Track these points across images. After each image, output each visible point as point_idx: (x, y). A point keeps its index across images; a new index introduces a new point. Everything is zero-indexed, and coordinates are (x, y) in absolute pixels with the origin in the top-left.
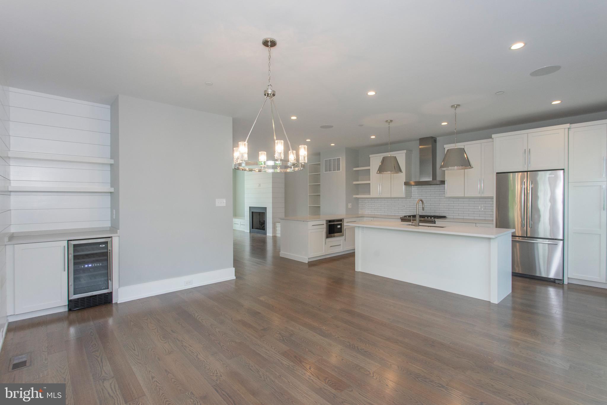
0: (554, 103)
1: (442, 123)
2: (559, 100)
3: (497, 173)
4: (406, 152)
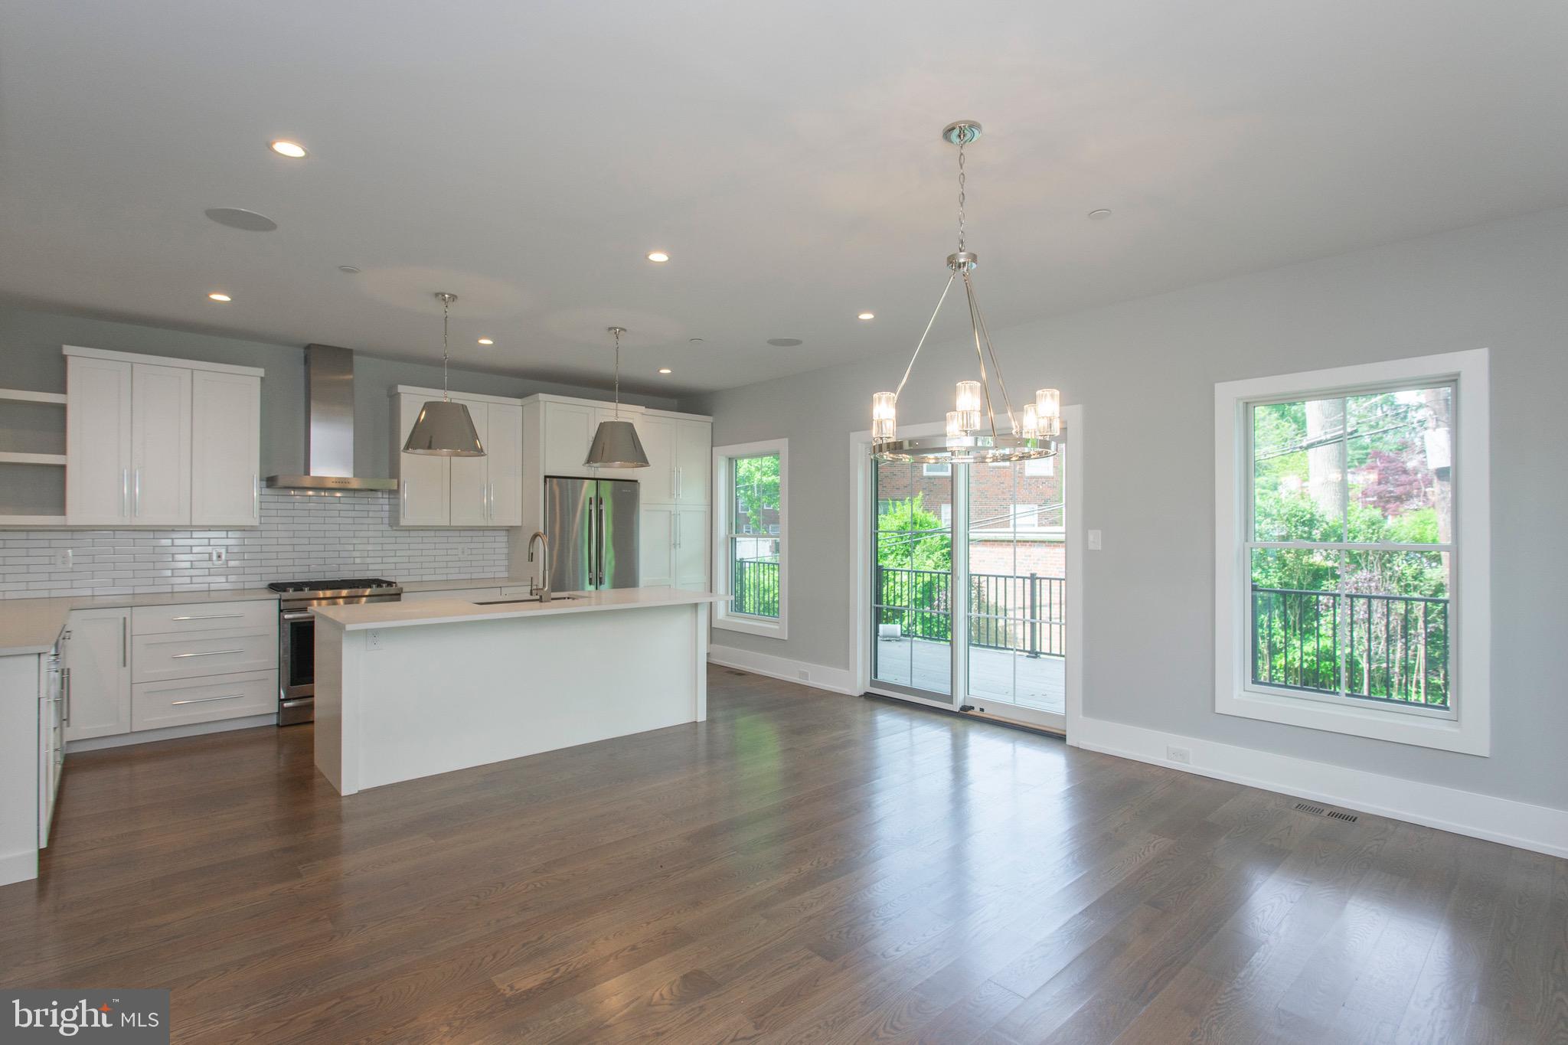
0: (662, 371)
1: (481, 339)
2: (669, 369)
3: (546, 477)
4: (263, 376)
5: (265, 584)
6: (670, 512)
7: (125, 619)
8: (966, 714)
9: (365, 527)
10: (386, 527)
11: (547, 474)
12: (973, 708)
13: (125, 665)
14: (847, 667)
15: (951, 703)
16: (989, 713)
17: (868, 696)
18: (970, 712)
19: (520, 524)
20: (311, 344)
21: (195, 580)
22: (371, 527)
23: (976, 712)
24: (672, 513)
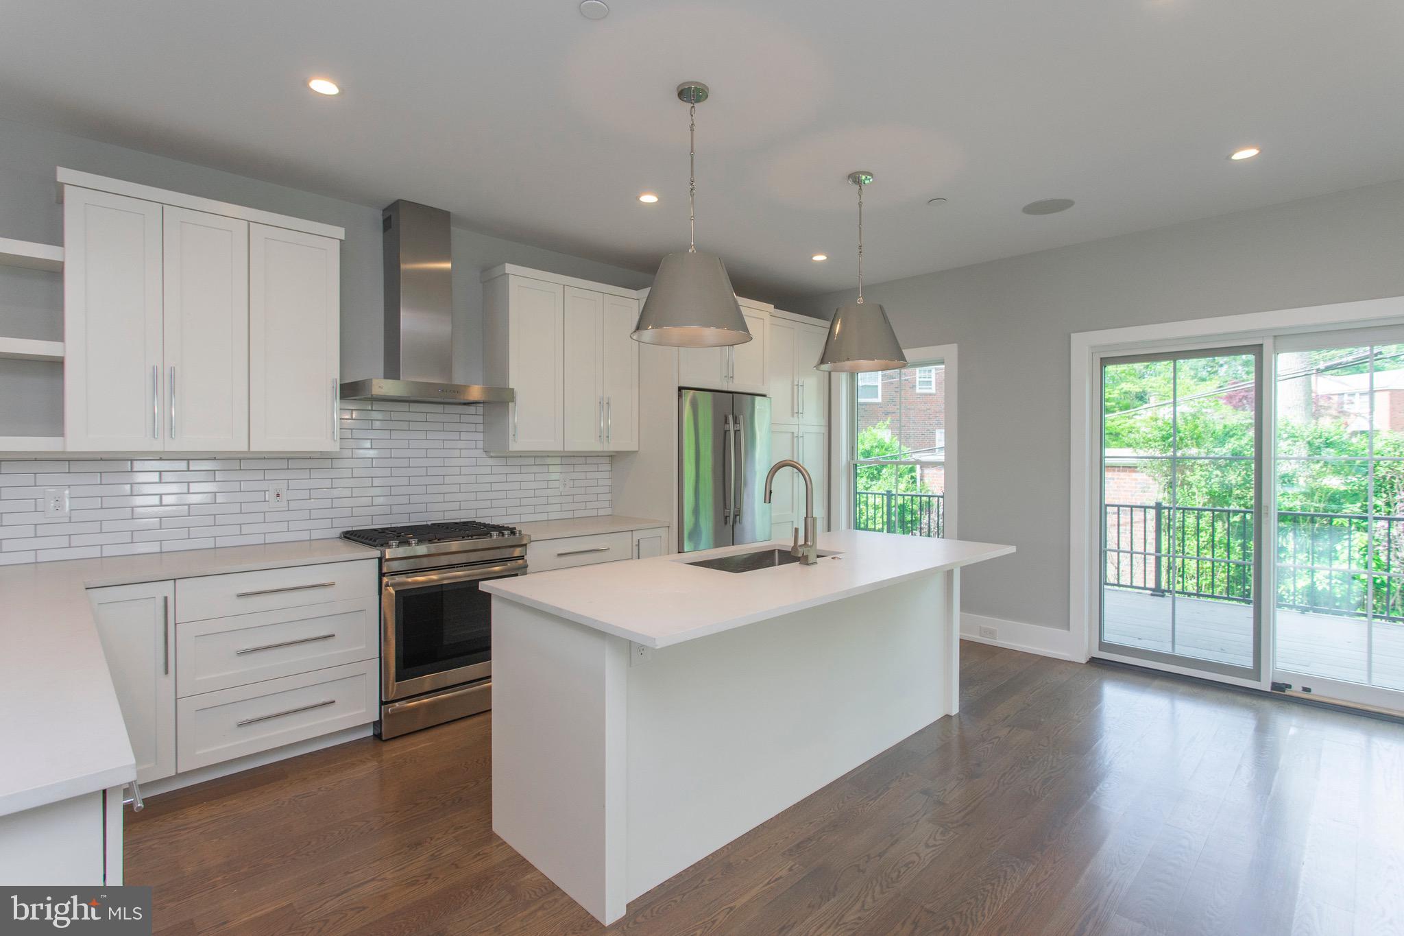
3: (680, 389)
4: (343, 238)
5: (338, 532)
6: (793, 433)
7: (166, 598)
8: (1280, 694)
9: (457, 453)
10: (479, 453)
11: (683, 384)
12: (1289, 686)
13: (167, 672)
14: (1067, 626)
15: (1258, 678)
16: (1317, 693)
17: (1094, 661)
18: (1288, 692)
19: (636, 449)
20: (399, 200)
21: (245, 529)
22: (464, 453)
23: (1296, 691)
24: (795, 435)
